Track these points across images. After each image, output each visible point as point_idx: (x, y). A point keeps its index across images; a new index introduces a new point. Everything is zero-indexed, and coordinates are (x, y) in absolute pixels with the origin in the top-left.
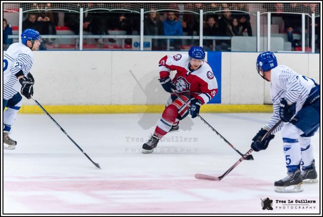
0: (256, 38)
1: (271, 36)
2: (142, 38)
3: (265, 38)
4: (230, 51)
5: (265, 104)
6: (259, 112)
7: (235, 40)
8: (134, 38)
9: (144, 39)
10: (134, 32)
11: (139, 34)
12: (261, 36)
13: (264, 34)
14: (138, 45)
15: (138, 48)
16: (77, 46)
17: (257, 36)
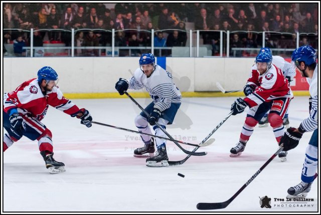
0: (188, 48)
1: (200, 46)
2: (114, 49)
3: (195, 48)
4: (171, 56)
5: (195, 92)
6: (191, 97)
7: (174, 49)
8: (107, 48)
9: (115, 49)
10: (107, 44)
11: (111, 46)
12: (192, 46)
13: (194, 45)
14: (110, 53)
15: (110, 55)
16: (69, 54)
17: (189, 46)
